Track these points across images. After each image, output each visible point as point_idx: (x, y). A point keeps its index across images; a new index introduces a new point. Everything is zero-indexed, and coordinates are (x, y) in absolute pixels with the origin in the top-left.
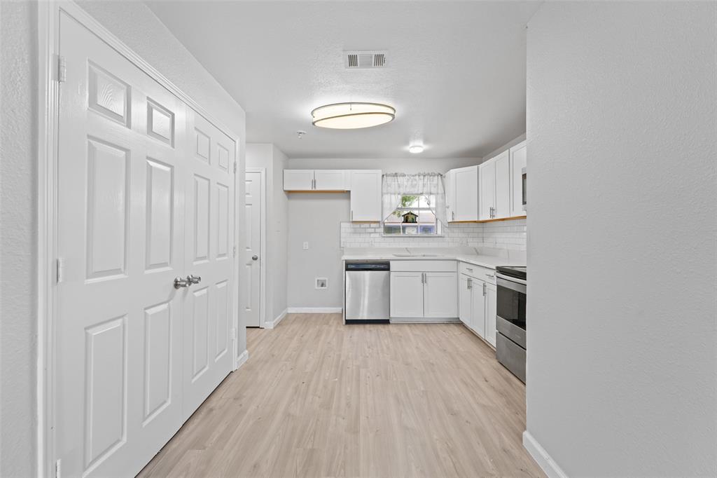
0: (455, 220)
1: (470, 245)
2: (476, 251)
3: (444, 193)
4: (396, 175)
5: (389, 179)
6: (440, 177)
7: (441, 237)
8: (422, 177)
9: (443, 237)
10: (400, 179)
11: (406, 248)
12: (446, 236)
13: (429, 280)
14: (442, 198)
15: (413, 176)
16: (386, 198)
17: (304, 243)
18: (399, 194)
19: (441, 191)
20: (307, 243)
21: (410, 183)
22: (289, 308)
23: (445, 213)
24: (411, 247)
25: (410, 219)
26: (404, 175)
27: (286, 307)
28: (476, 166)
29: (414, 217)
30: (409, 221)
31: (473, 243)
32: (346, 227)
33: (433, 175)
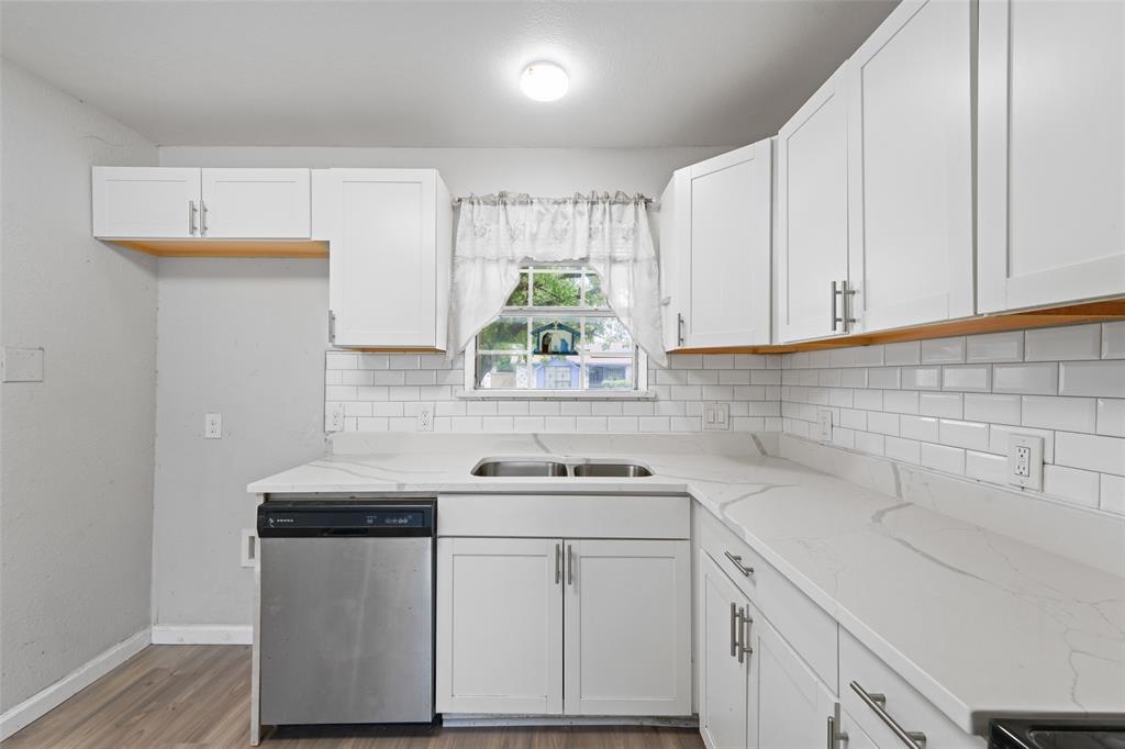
0: (689, 345)
1: (739, 425)
2: (759, 444)
3: (658, 258)
4: (502, 200)
5: (482, 212)
6: (642, 206)
7: (647, 399)
8: (585, 207)
9: (655, 400)
10: (517, 213)
11: (535, 435)
12: (663, 395)
13: (586, 570)
14: (650, 274)
15: (556, 202)
16: (470, 276)
17: (209, 417)
18: (512, 261)
19: (646, 250)
20: (218, 418)
21: (546, 225)
22: (155, 628)
23: (658, 323)
24: (548, 431)
25: (555, 344)
26: (527, 201)
27: (145, 623)
28: (767, 141)
29: (567, 336)
30: (552, 348)
31: (748, 421)
32: (343, 366)
33: (619, 200)
